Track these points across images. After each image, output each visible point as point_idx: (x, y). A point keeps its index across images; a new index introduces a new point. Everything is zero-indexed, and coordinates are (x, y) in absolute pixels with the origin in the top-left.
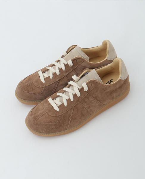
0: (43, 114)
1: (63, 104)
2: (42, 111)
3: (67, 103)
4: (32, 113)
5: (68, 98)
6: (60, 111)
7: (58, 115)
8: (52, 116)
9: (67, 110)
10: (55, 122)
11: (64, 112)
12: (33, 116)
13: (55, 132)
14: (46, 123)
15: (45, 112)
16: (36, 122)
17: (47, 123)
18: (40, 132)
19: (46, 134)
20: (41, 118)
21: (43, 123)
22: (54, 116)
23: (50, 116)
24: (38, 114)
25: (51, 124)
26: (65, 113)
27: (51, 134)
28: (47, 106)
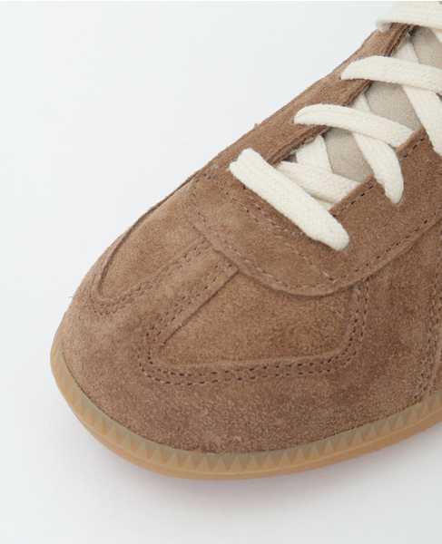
0: (212, 287)
1: (371, 188)
2: (196, 265)
3: (404, 173)
4: (106, 290)
5: (403, 135)
6: (353, 246)
7: (345, 284)
8: (299, 298)
9: (416, 236)
10: (329, 346)
11: (393, 254)
12: (122, 316)
13: (331, 429)
14: (249, 363)
15: (230, 272)
16: (159, 362)
17: (263, 362)
18: (208, 449)
19: (253, 458)
20: (199, 322)
21: (226, 365)
22: (315, 292)
23: (279, 293)
24: (170, 293)
25: (294, 360)
26: (396, 260)
27: (300, 451)
28: (231, 222)
